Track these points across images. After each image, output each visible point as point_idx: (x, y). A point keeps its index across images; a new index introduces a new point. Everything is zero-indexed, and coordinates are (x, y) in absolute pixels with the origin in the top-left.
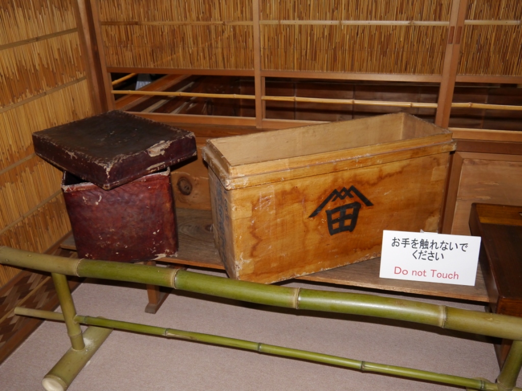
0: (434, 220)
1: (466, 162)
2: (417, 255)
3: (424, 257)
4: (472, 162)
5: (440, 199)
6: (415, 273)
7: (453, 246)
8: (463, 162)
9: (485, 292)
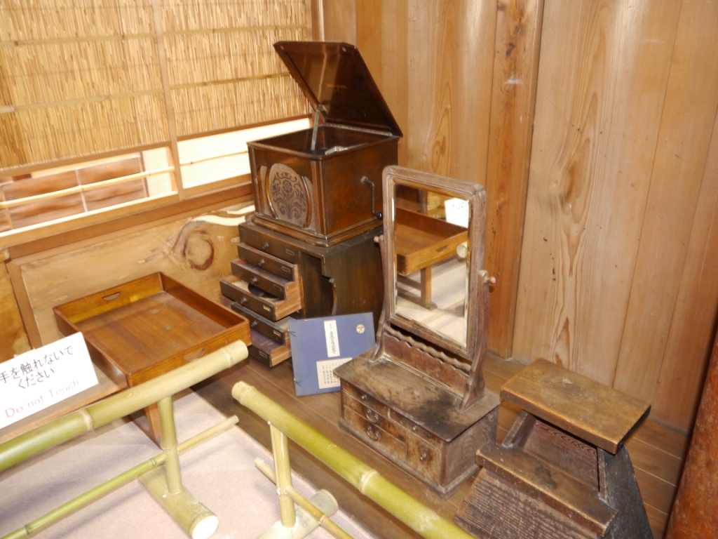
0: (22, 340)
1: (23, 268)
2: (24, 383)
3: (33, 382)
4: (31, 266)
5: (16, 316)
6: (31, 405)
7: (58, 355)
8: (20, 270)
9: (111, 382)
